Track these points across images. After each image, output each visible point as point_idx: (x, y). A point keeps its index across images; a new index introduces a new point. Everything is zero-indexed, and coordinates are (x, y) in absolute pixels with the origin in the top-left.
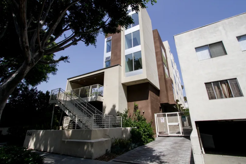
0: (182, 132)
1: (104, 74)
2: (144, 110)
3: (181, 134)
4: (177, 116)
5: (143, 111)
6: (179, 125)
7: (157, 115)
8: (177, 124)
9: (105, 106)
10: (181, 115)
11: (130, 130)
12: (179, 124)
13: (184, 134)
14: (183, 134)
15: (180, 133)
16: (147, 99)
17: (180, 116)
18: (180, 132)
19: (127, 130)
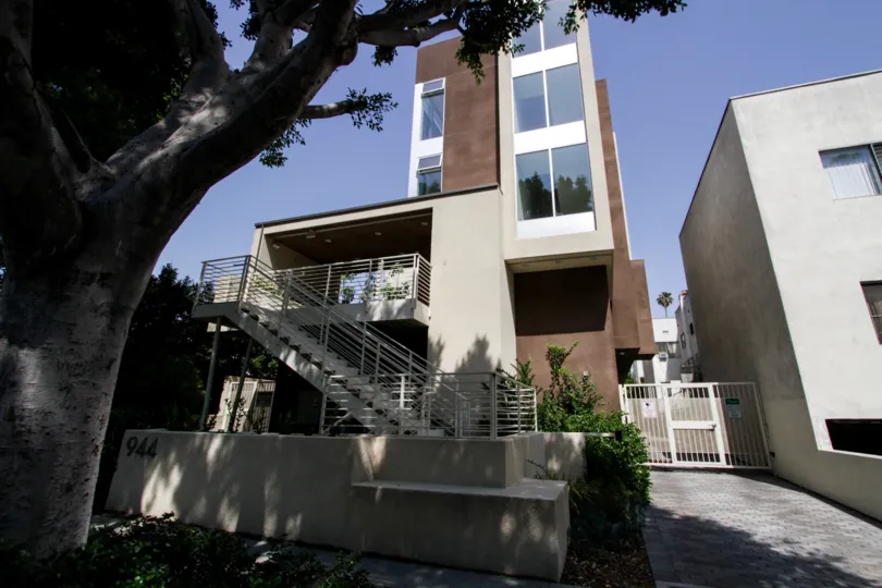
0: (727, 455)
1: (429, 219)
2: (587, 369)
3: (723, 464)
4: (707, 396)
5: (585, 374)
6: (713, 430)
7: (628, 388)
8: (706, 425)
9: (439, 343)
10: (721, 396)
11: (580, 444)
12: (714, 426)
13: (733, 464)
14: (728, 463)
15: (718, 460)
16: (601, 328)
17: (719, 399)
18: (717, 456)
19: (570, 441)
